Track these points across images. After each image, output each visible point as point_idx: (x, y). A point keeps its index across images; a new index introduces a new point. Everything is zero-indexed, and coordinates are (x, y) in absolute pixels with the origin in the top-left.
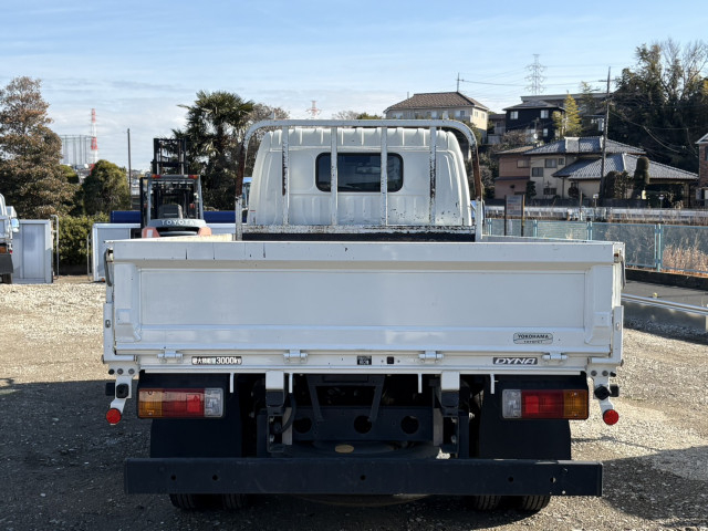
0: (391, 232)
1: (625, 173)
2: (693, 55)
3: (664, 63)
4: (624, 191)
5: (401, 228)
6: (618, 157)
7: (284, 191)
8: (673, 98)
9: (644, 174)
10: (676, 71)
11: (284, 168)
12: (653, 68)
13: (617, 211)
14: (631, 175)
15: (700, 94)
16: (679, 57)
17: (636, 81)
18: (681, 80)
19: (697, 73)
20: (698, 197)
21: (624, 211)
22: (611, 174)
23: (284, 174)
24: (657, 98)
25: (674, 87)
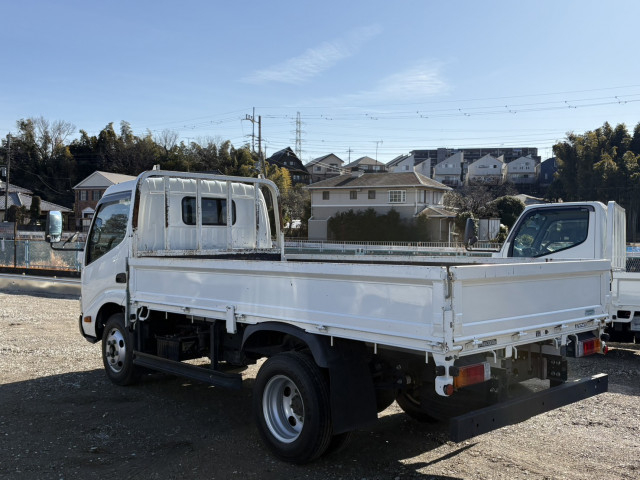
0: (235, 253)
1: (24, 207)
2: (59, 129)
3: (38, 134)
4: (23, 220)
5: (240, 250)
6: (15, 195)
7: (167, 225)
8: (46, 157)
9: (38, 208)
10: (47, 139)
11: (167, 207)
12: (30, 136)
13: (23, 233)
14: (28, 208)
15: (64, 156)
16: (49, 129)
17: (18, 143)
18: (50, 146)
19: (61, 141)
20: (78, 224)
21: (28, 233)
22: (12, 207)
23: (167, 211)
24: (34, 155)
25: (46, 149)
